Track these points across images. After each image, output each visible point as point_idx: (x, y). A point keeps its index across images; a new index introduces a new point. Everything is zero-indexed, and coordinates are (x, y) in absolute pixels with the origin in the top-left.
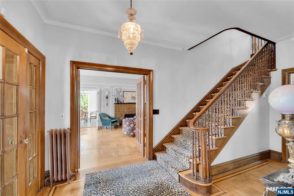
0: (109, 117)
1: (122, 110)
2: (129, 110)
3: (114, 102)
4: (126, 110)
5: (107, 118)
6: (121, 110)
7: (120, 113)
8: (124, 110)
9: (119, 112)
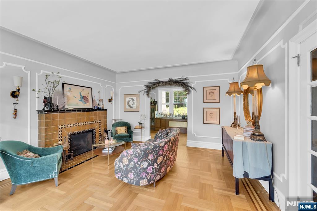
0: (31, 149)
1: (63, 126)
2: (80, 124)
3: (41, 107)
4: (72, 125)
5: (31, 154)
6: (60, 127)
7: (60, 133)
8: (69, 126)
9: (57, 130)
